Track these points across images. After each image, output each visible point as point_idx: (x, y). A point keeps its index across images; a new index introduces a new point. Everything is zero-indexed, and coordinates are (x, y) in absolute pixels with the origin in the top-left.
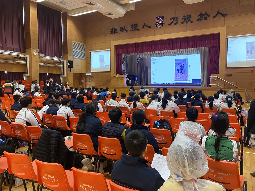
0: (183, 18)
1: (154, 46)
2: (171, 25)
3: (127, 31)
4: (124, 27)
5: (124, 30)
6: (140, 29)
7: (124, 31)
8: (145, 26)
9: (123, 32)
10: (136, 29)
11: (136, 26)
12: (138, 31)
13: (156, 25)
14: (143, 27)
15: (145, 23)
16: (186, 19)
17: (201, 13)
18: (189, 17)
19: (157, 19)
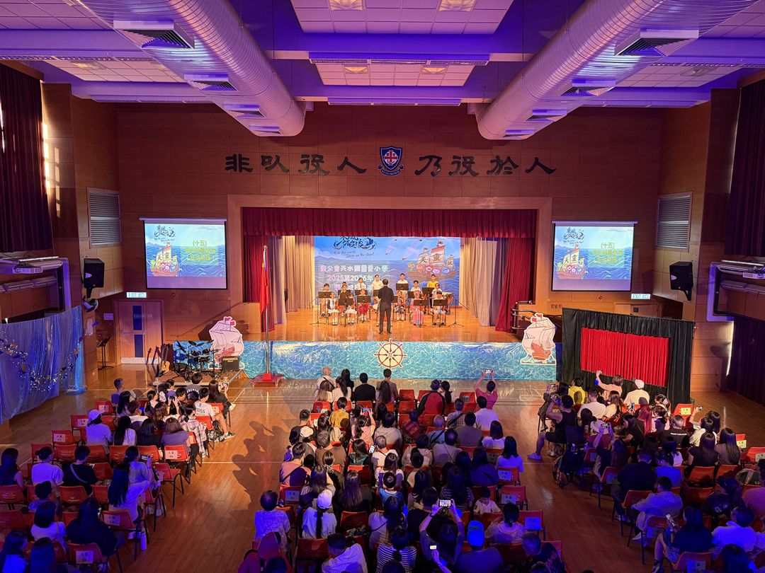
0: (453, 160)
2: (422, 175)
3: (286, 171)
4: (278, 158)
5: (275, 164)
6: (331, 172)
7: (278, 168)
8: (346, 166)
9: (274, 171)
10: (318, 168)
11: (317, 161)
12: (326, 177)
13: (380, 168)
14: (340, 168)
15: (346, 158)
16: (462, 166)
17: (498, 157)
18: (468, 160)
19: (385, 152)
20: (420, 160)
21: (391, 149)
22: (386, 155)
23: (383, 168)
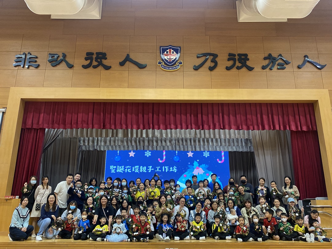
0: (229, 57)
1: (151, 115)
2: (200, 70)
3: (71, 66)
4: (64, 56)
5: (61, 61)
6: (112, 66)
7: (63, 64)
8: (128, 62)
9: (58, 67)
10: (100, 64)
11: (101, 58)
12: (107, 71)
13: (160, 63)
14: (122, 64)
15: (128, 55)
16: (237, 62)
17: (270, 55)
18: (243, 57)
19: (164, 50)
20: (198, 57)
21: (170, 48)
22: (165, 53)
23: (163, 64)
